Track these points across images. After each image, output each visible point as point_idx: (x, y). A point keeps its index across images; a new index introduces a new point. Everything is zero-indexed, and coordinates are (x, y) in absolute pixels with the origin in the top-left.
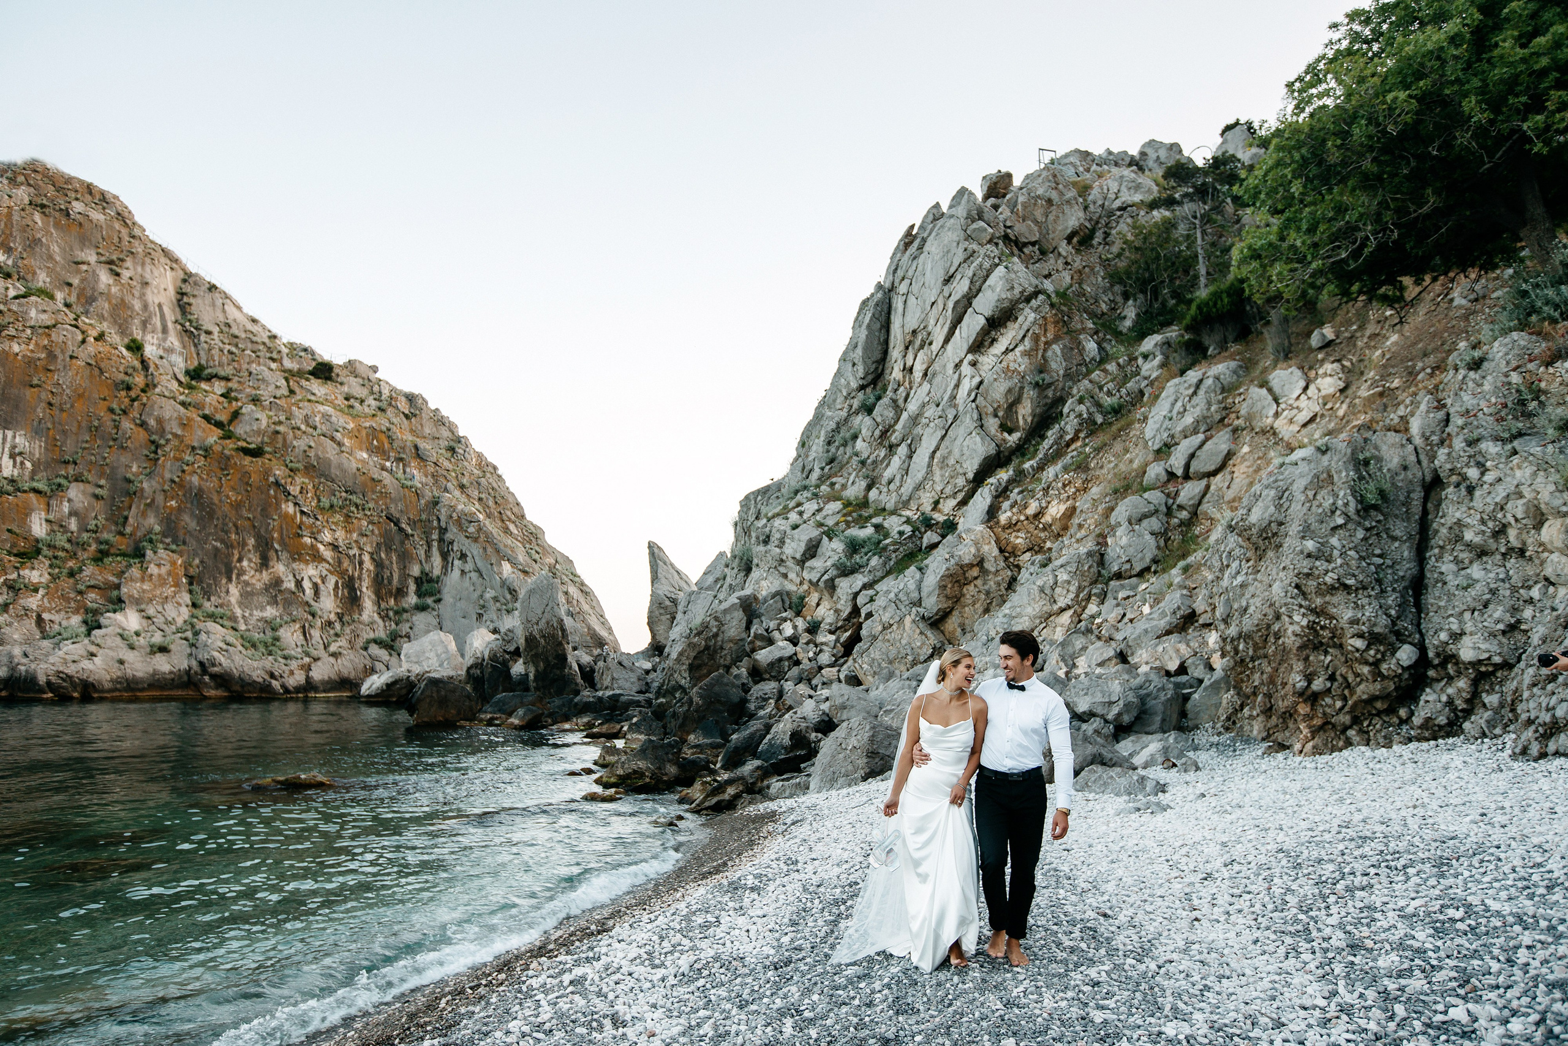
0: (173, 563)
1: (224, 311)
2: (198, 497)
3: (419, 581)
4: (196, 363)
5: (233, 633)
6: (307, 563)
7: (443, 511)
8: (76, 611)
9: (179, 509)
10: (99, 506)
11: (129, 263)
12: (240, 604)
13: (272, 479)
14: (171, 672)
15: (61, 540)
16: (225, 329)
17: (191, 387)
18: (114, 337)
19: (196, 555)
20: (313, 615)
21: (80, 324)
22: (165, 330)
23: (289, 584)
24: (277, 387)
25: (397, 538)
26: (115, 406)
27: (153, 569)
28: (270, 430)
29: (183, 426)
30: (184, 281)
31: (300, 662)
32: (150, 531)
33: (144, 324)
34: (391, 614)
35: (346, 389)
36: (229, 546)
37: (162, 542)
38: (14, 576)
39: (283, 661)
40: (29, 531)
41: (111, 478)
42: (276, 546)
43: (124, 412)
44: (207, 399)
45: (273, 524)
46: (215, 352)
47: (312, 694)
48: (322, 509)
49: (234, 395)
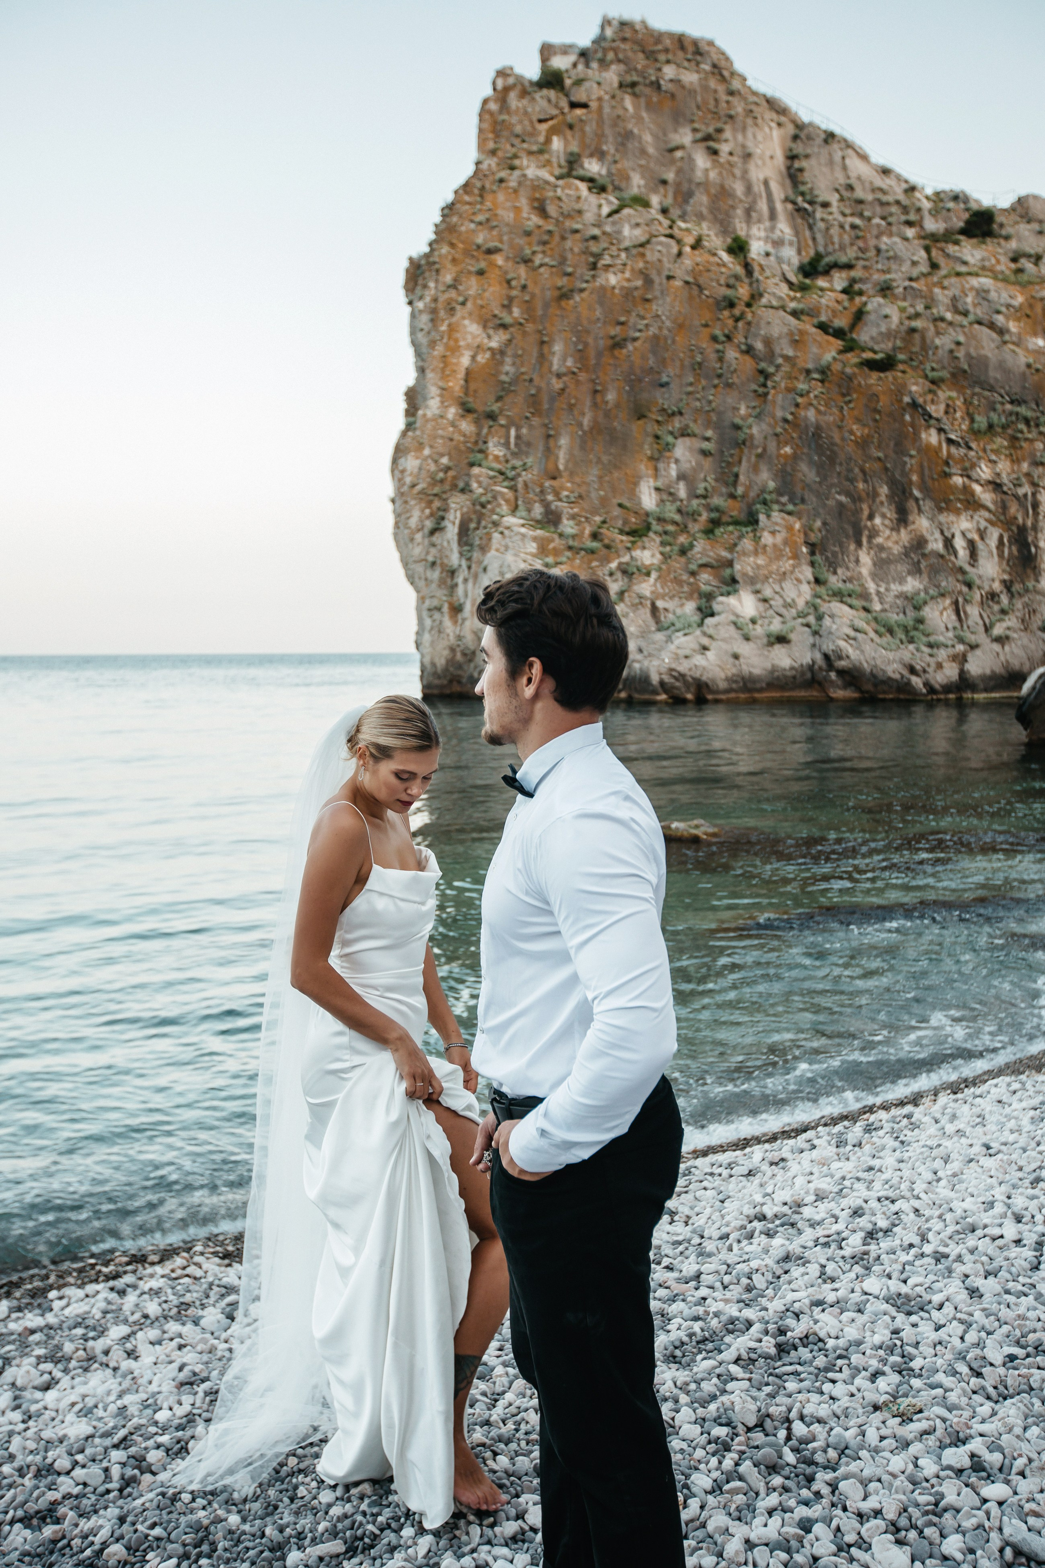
0: (790, 529)
1: (845, 167)
2: (817, 436)
4: (812, 252)
5: (863, 614)
6: (958, 512)
8: (689, 597)
9: (795, 457)
10: (707, 463)
11: (729, 132)
12: (874, 576)
13: (907, 399)
14: (793, 668)
15: (670, 512)
16: (848, 194)
17: (803, 288)
18: (715, 241)
19: (817, 515)
20: (969, 585)
21: (676, 232)
22: (773, 216)
23: (936, 545)
24: (915, 263)
26: (718, 332)
27: (767, 539)
28: (904, 328)
29: (795, 343)
30: (796, 138)
31: (950, 651)
32: (764, 490)
33: (748, 212)
35: (1014, 244)
36: (857, 499)
37: (777, 502)
38: (626, 559)
39: (926, 650)
40: (639, 503)
41: (717, 427)
42: (916, 493)
43: (729, 338)
44: (823, 301)
45: (912, 463)
46: (835, 231)
47: (968, 695)
48: (977, 433)
49: (858, 287)
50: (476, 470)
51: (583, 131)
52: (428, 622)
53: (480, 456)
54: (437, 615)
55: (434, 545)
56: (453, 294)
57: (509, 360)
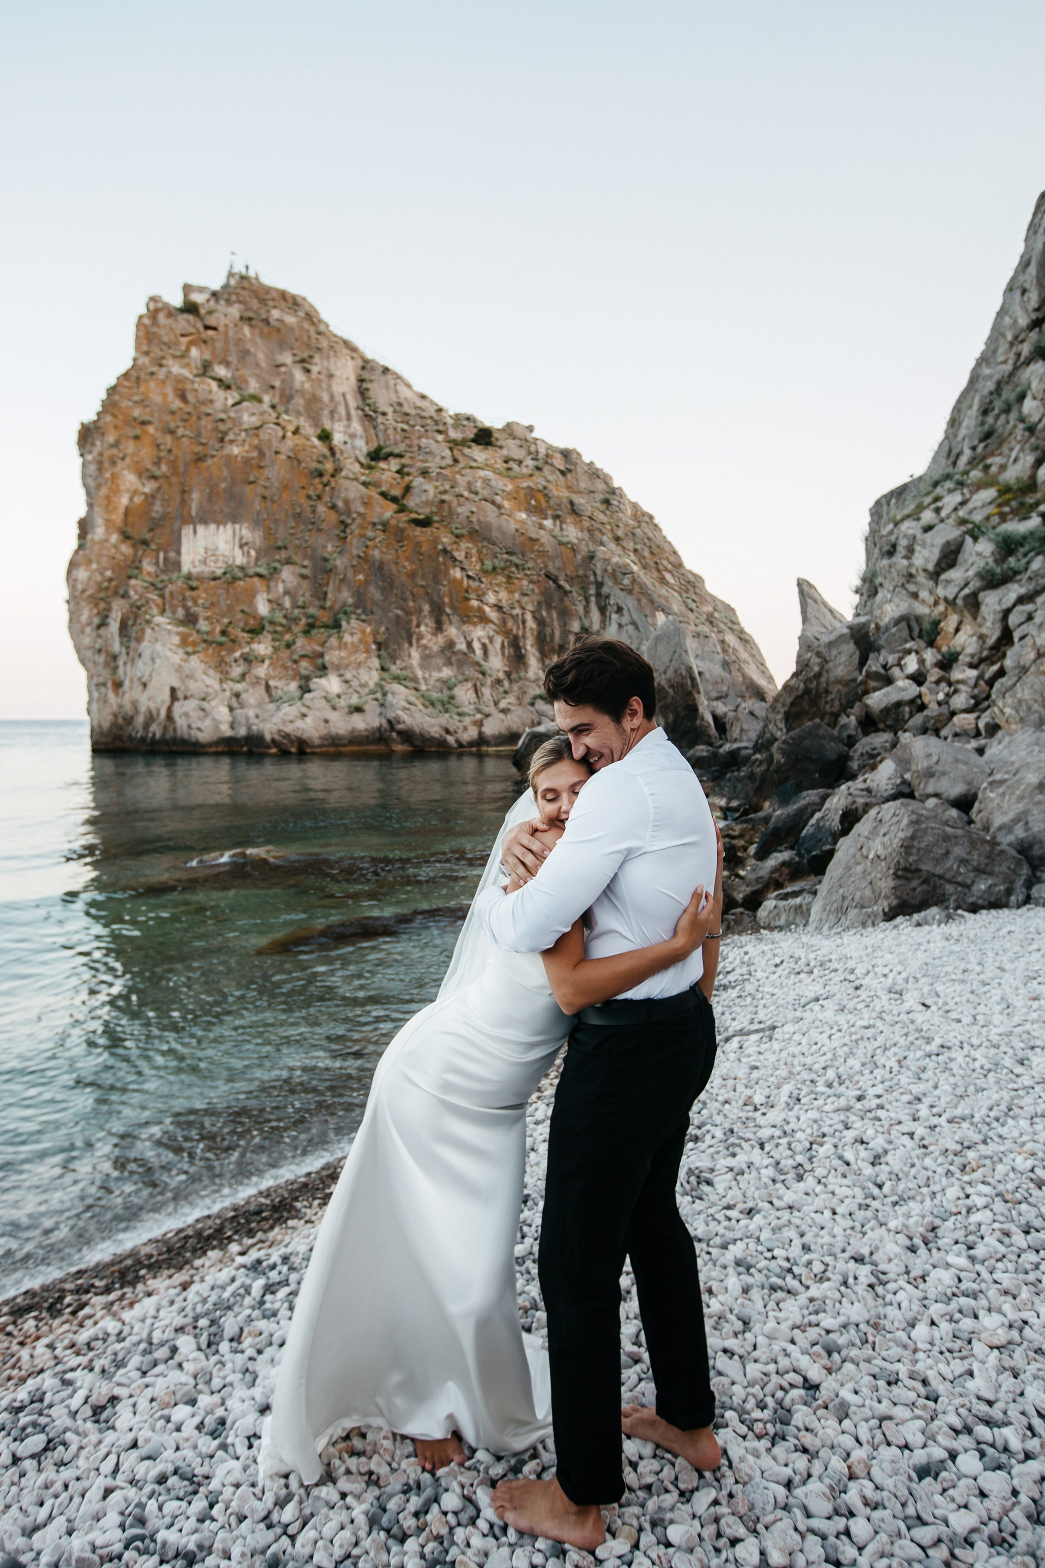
0: (363, 632)
1: (396, 391)
2: (380, 570)
4: (376, 445)
5: (414, 693)
6: (475, 624)
7: (599, 565)
8: (293, 678)
9: (366, 582)
10: (305, 584)
11: (317, 360)
12: (422, 666)
13: (440, 547)
14: (366, 730)
15: (279, 617)
16: (397, 408)
17: (370, 468)
18: (309, 430)
19: (381, 623)
20: (483, 674)
21: (281, 421)
22: (349, 418)
23: (462, 646)
24: (443, 458)
25: (557, 595)
26: (311, 493)
27: (347, 638)
28: (436, 500)
29: (365, 504)
30: (363, 368)
31: (472, 718)
32: (344, 604)
33: (332, 413)
35: (505, 452)
36: (408, 613)
37: (354, 613)
38: (246, 650)
39: (456, 717)
40: (256, 610)
41: (312, 558)
42: (448, 610)
43: (319, 497)
44: (384, 477)
45: (444, 590)
46: (390, 432)
47: (484, 749)
48: (485, 572)
49: (406, 470)
50: (133, 582)
51: (214, 348)
52: (96, 695)
53: (136, 571)
54: (103, 689)
55: (100, 636)
56: (114, 451)
57: (158, 502)
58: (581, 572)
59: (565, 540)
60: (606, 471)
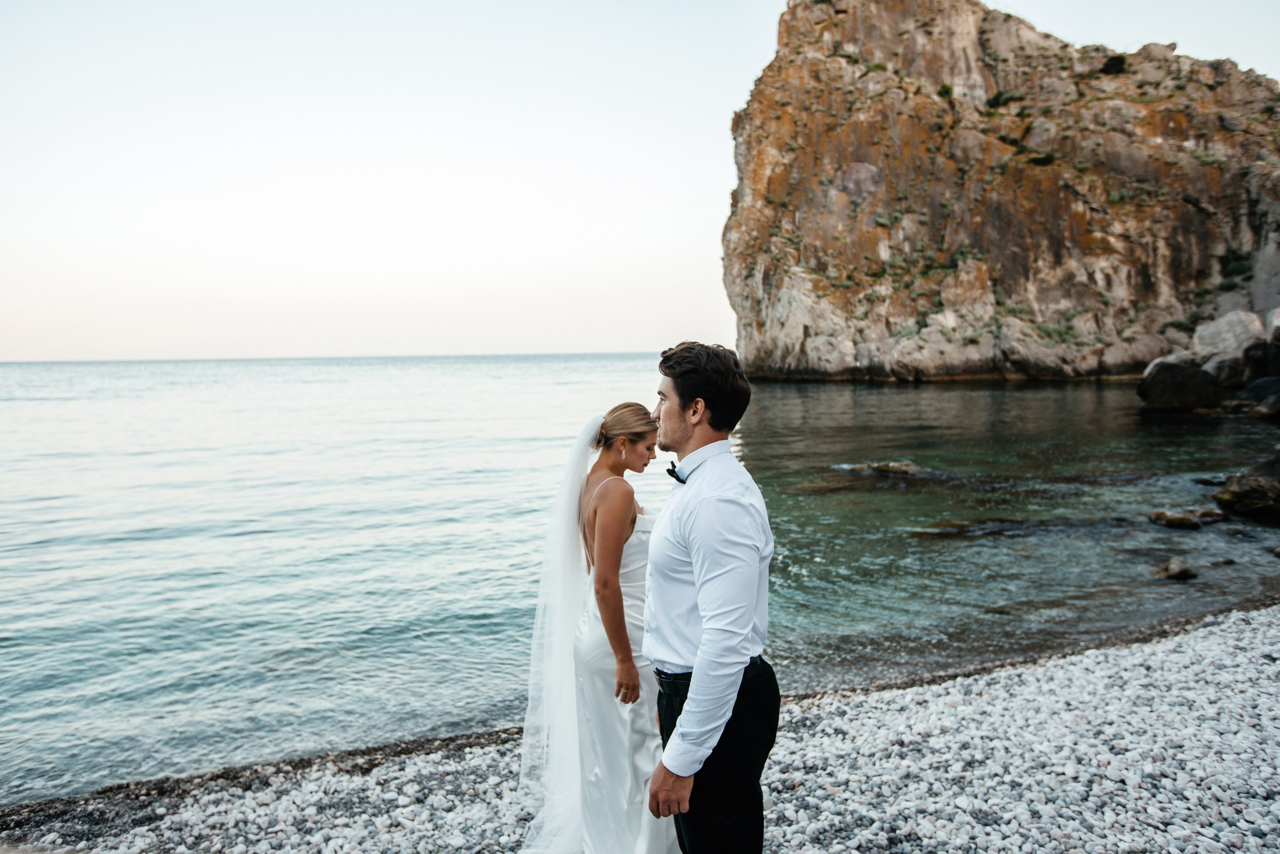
0: (979, 270)
1: (1018, 36)
2: (997, 211)
3: (1223, 260)
4: (996, 92)
5: (1030, 324)
6: (1097, 256)
7: (1254, 181)
8: (911, 315)
9: (983, 224)
10: (924, 230)
11: (939, 21)
12: (1039, 299)
13: (1061, 183)
14: (980, 360)
15: (899, 261)
16: (1020, 53)
17: (989, 115)
18: (930, 88)
19: (998, 260)
20: (1106, 304)
21: (904, 85)
22: (969, 70)
23: (1082, 277)
24: (1067, 94)
25: (1197, 219)
26: (931, 146)
27: (963, 277)
28: (1059, 137)
29: (984, 150)
30: (984, 20)
31: (1092, 348)
32: (961, 245)
33: (952, 70)
34: (1191, 296)
36: (1026, 249)
37: (971, 253)
38: (869, 291)
39: (1074, 347)
40: (878, 256)
41: (931, 206)
42: (1068, 244)
43: (938, 149)
44: (1003, 122)
45: (1063, 224)
46: (1011, 77)
47: (1104, 377)
48: (1111, 203)
49: (1027, 112)
50: (774, 239)
51: (844, 29)
52: (743, 333)
53: (776, 230)
54: (749, 329)
55: (747, 285)
56: (760, 132)
57: (795, 170)
58: (1229, 191)
59: (1210, 159)
60: (1269, 76)
